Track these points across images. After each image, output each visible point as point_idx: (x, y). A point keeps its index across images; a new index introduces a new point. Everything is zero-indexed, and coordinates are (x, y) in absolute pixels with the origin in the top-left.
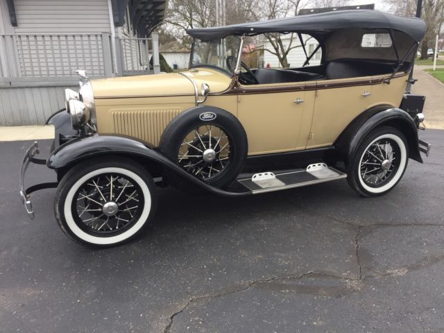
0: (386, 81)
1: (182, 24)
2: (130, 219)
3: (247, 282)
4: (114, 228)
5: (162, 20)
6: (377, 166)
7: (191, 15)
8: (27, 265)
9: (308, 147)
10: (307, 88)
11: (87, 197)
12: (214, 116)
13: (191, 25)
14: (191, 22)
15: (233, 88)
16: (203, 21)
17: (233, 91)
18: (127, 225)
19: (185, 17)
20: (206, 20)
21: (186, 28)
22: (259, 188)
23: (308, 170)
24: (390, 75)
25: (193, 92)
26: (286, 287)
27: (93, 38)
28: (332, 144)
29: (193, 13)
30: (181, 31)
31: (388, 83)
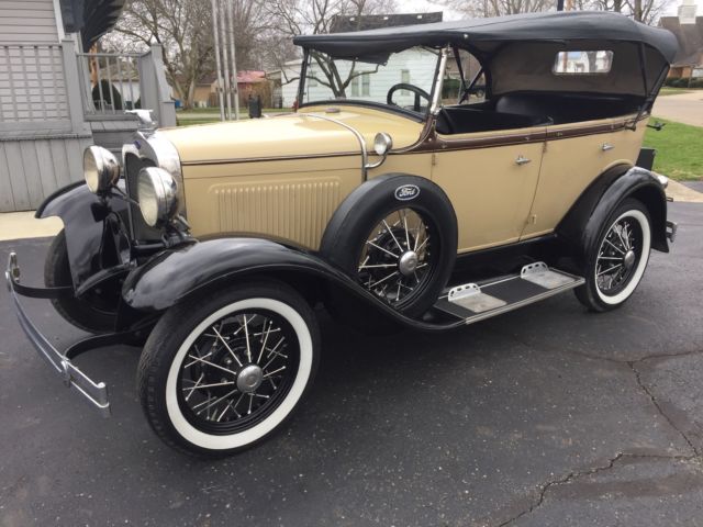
0: (631, 125)
1: (138, 33)
2: (271, 392)
3: (533, 487)
4: (244, 414)
5: (111, 25)
6: (616, 262)
7: (155, 18)
8: (90, 513)
9: (523, 237)
10: (534, 139)
11: (201, 359)
12: (416, 191)
13: (156, 35)
14: (155, 29)
15: (427, 140)
16: (176, 29)
17: (427, 146)
18: (267, 404)
19: (145, 22)
20: (181, 28)
21: (147, 39)
22: (471, 313)
23: (523, 276)
24: (635, 116)
25: (357, 149)
26: (604, 488)
27: (44, 52)
28: (552, 229)
29: (158, 15)
30: (137, 44)
31: (634, 129)
